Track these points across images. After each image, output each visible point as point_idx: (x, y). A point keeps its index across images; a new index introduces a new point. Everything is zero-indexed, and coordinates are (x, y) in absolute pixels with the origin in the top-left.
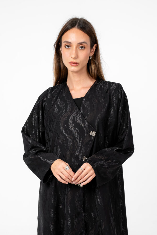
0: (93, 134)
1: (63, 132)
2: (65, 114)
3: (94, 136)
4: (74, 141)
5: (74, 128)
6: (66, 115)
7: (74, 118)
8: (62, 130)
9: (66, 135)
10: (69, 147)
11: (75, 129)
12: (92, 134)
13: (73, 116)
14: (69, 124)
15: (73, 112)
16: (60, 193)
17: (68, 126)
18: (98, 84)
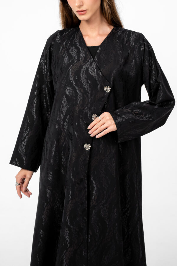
0: (108, 89)
1: (73, 83)
2: (76, 63)
3: (108, 92)
4: (85, 96)
5: (86, 80)
6: (78, 64)
7: (87, 69)
8: (71, 81)
9: (76, 87)
10: (78, 102)
11: (87, 82)
12: (106, 90)
13: (86, 66)
14: (81, 75)
15: (86, 62)
16: (62, 154)
17: (79, 77)
18: (116, 33)
